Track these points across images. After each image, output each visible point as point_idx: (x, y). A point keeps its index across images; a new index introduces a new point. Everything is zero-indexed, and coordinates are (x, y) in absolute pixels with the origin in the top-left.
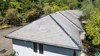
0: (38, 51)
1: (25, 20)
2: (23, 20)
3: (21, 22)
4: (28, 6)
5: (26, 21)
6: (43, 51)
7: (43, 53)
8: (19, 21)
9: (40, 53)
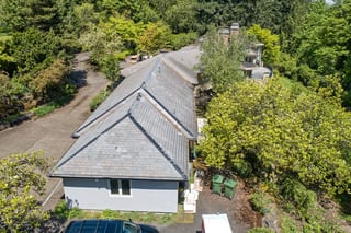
0: (120, 190)
1: (31, 96)
2: (26, 101)
3: (22, 108)
4: (35, 49)
5: (34, 102)
6: (129, 188)
7: (129, 193)
8: (15, 104)
9: (124, 193)
